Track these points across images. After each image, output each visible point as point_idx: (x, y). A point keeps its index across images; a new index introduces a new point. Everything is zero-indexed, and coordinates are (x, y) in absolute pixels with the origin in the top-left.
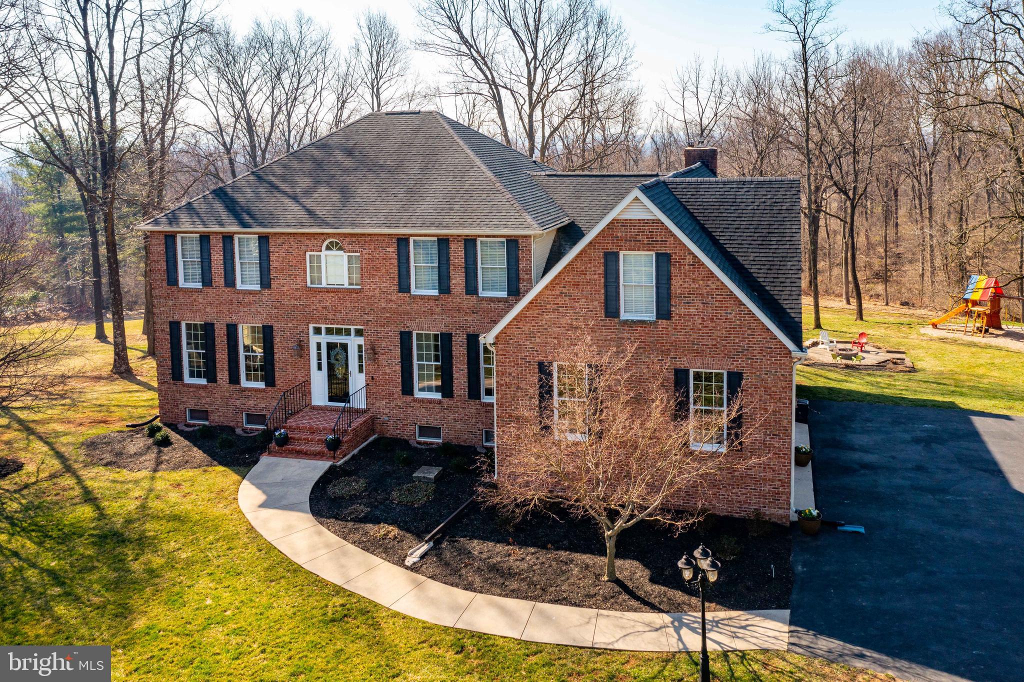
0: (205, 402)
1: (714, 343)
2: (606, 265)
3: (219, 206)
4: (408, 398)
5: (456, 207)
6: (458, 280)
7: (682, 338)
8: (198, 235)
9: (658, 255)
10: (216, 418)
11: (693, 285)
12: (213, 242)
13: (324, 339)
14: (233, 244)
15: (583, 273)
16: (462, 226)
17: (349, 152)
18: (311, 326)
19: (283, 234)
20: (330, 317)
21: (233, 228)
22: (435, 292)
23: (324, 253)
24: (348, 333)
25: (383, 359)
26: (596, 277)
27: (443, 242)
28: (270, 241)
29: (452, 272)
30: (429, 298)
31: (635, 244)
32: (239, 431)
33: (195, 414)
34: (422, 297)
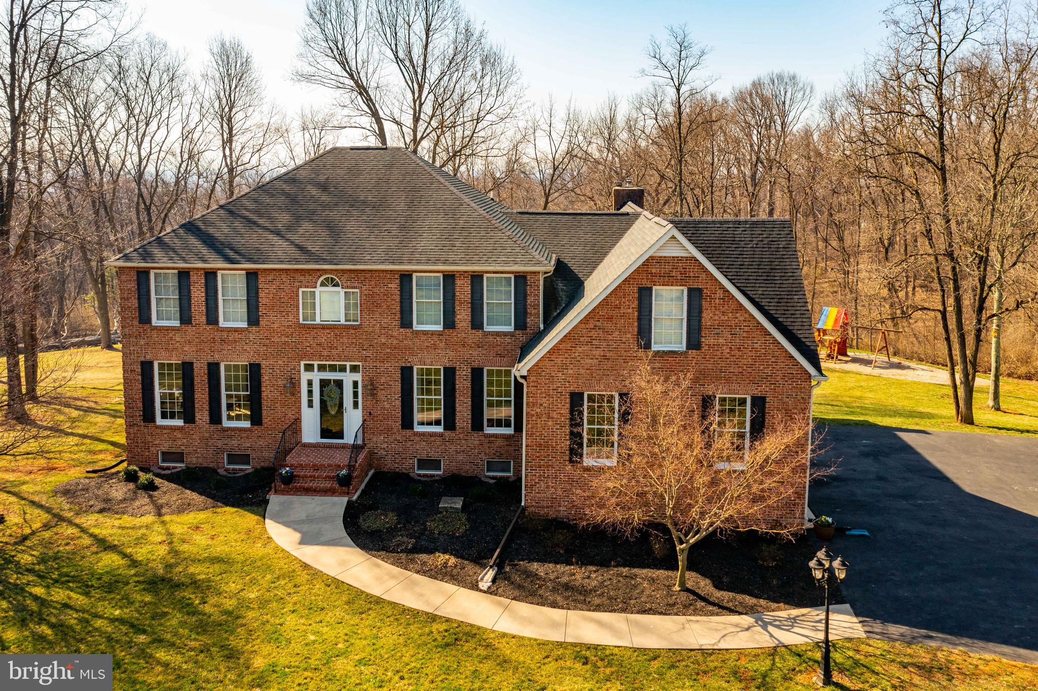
0: (180, 444)
1: (741, 370)
2: (640, 299)
4: (408, 432)
5: (458, 244)
6: (463, 316)
7: (710, 366)
8: (176, 271)
9: (691, 291)
10: (193, 460)
11: (722, 318)
12: (193, 278)
13: (316, 377)
14: (217, 281)
15: (618, 307)
16: (469, 262)
17: (324, 187)
18: (302, 363)
19: (274, 270)
21: (217, 264)
22: (440, 328)
23: (319, 290)
24: (343, 369)
25: (381, 395)
26: (630, 310)
27: (449, 278)
28: (260, 277)
29: (457, 308)
30: (433, 333)
31: (668, 280)
32: (221, 471)
33: (167, 456)
34: (425, 333)
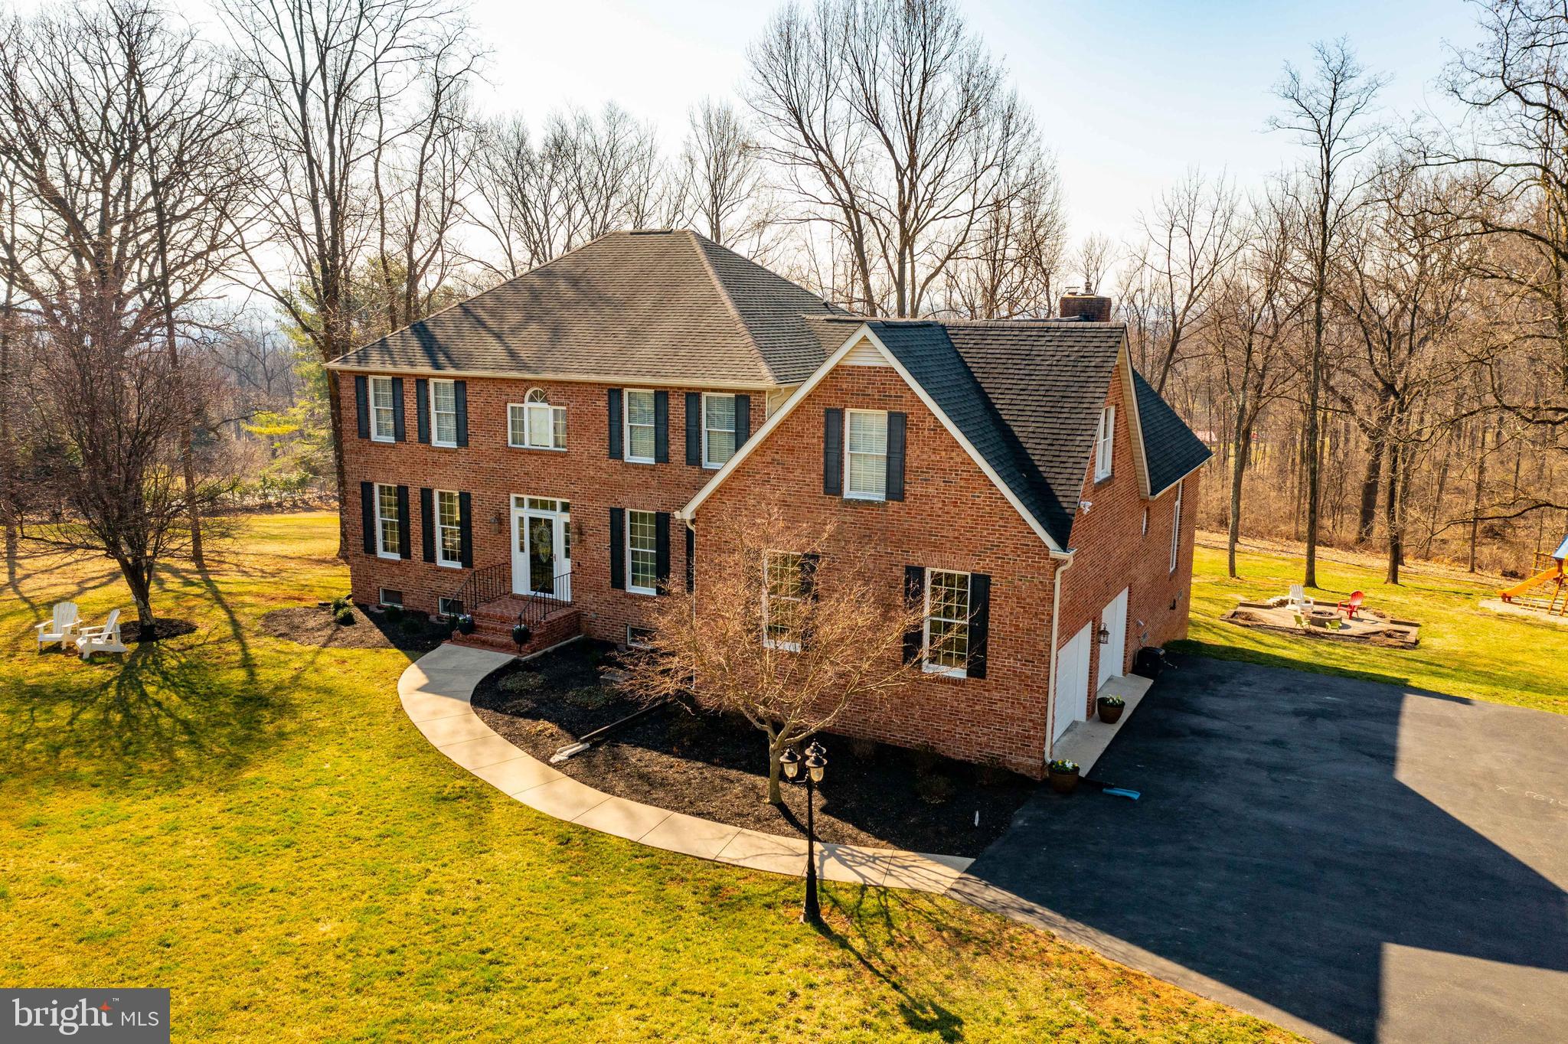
0: (399, 582)
1: (956, 534)
2: (827, 425)
3: (415, 343)
4: (619, 592)
6: (677, 446)
7: (916, 526)
8: (390, 378)
9: (892, 416)
10: (410, 602)
11: (933, 457)
12: (406, 386)
13: (527, 513)
14: (428, 390)
15: (799, 435)
16: (683, 375)
18: (513, 496)
19: (481, 379)
20: (533, 485)
21: (425, 369)
22: (651, 461)
23: (527, 405)
24: (553, 507)
25: (591, 541)
26: (815, 441)
27: (662, 396)
28: (469, 390)
29: (671, 436)
30: (644, 467)
31: (865, 401)
33: (389, 595)
34: (636, 466)
